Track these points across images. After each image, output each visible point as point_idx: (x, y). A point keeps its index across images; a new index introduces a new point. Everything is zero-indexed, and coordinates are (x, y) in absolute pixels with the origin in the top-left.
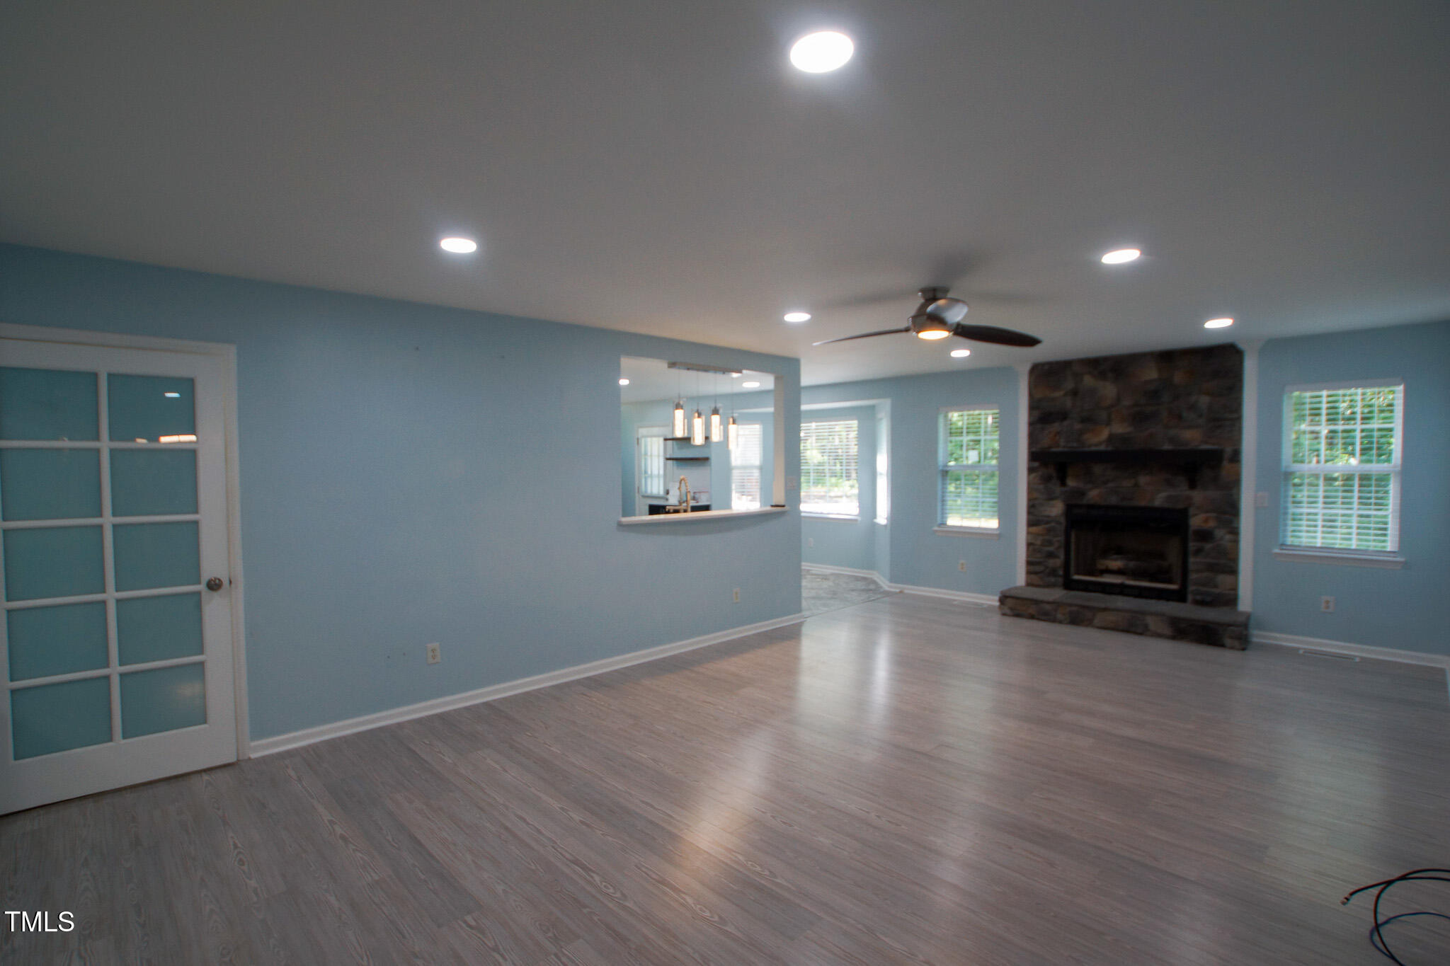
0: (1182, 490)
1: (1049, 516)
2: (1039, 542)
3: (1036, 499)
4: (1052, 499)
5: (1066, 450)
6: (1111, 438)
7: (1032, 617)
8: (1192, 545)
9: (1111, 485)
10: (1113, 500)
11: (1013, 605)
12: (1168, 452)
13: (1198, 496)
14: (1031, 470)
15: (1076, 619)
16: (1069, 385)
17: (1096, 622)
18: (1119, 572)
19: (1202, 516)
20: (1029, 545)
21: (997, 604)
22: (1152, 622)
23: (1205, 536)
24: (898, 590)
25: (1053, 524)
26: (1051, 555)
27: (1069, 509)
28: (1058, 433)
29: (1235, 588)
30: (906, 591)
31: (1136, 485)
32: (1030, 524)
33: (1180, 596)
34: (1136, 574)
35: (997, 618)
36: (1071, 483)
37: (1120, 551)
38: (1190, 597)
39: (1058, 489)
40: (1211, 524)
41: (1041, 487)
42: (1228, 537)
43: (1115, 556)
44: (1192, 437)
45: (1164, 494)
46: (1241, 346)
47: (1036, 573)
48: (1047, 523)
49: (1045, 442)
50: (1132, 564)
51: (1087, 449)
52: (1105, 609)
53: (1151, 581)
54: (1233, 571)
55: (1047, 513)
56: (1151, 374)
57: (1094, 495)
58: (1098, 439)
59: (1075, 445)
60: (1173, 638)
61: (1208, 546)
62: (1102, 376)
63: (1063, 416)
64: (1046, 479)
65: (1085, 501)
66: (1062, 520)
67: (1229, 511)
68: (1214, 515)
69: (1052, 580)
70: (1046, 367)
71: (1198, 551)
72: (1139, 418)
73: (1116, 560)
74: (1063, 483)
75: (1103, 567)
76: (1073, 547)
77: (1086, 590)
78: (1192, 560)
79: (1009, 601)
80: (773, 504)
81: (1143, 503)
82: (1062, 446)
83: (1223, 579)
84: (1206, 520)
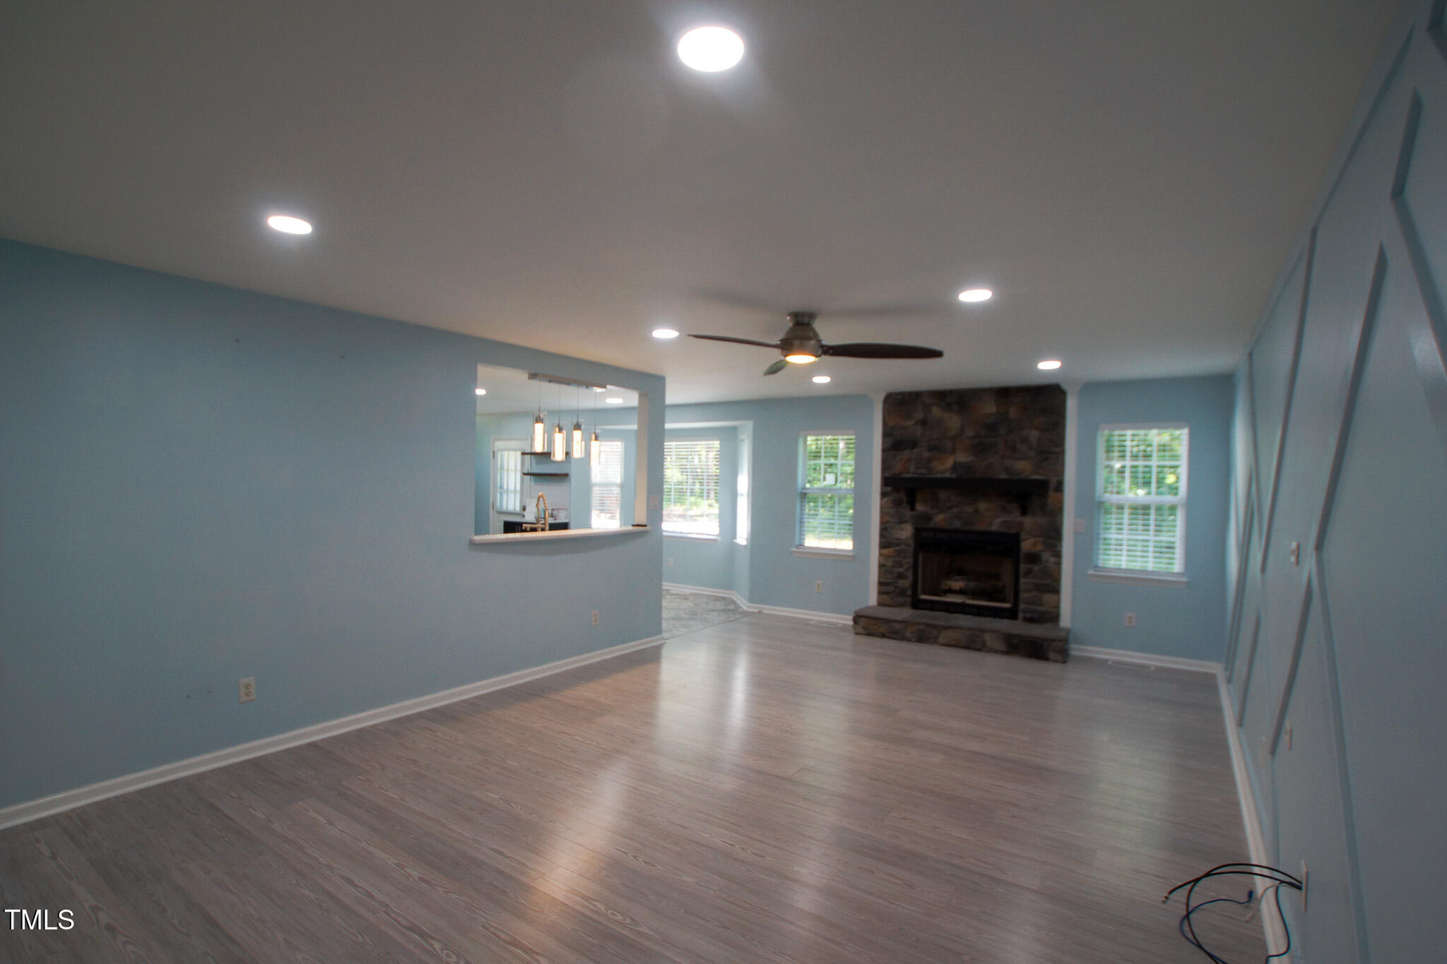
0: (1016, 517)
1: (898, 539)
2: (889, 564)
3: (887, 522)
4: (901, 522)
5: (915, 476)
6: (956, 466)
7: (883, 636)
8: (1023, 567)
9: (955, 510)
10: (957, 524)
11: (867, 625)
12: (1004, 481)
13: (1028, 522)
14: (883, 495)
15: (924, 636)
16: (919, 415)
17: (941, 639)
18: (961, 592)
19: (1032, 540)
20: (881, 566)
21: (851, 623)
22: (988, 638)
23: (1034, 558)
24: (756, 611)
25: (903, 547)
26: (901, 576)
27: (918, 532)
28: (909, 460)
29: (1057, 607)
30: (765, 611)
31: (977, 511)
32: (883, 546)
33: (1012, 614)
34: (974, 594)
35: (850, 638)
36: (920, 507)
37: (960, 572)
38: (1021, 615)
39: (908, 514)
40: (1039, 548)
41: (893, 511)
42: (1052, 560)
43: (958, 577)
44: (1024, 468)
45: (999, 520)
46: (1065, 386)
47: (886, 593)
48: (898, 545)
49: (897, 468)
50: (971, 585)
51: (934, 476)
52: (949, 628)
53: (987, 600)
54: (1056, 590)
55: (898, 536)
56: (990, 408)
57: (940, 519)
58: (944, 467)
59: (924, 471)
60: (1007, 653)
61: (1036, 568)
62: (948, 407)
63: (913, 444)
64: (897, 504)
65: (932, 525)
66: (911, 542)
67: (1053, 535)
68: (1041, 539)
69: (902, 599)
70: (900, 397)
71: (1029, 572)
72: (980, 448)
73: (957, 580)
74: (913, 508)
75: (947, 588)
76: (920, 569)
77: (932, 609)
78: (1022, 580)
79: (862, 621)
80: (635, 524)
81: (982, 528)
82: (912, 472)
83: (1047, 598)
84: (1035, 544)
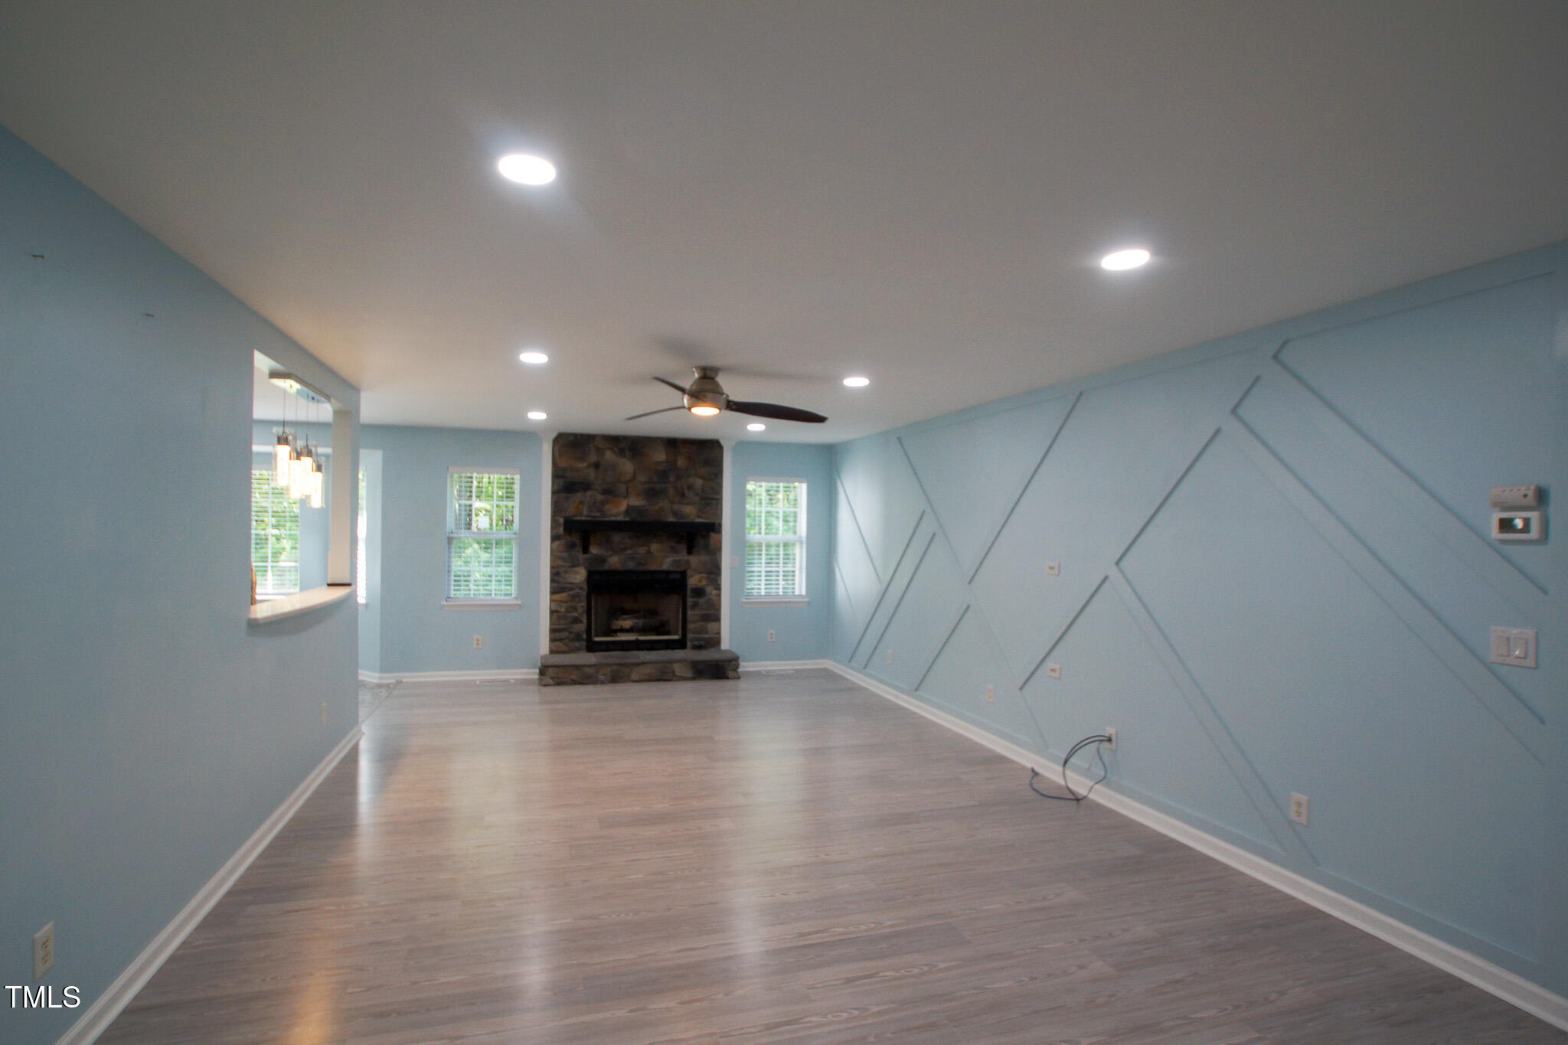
0: (683, 556)
1: (572, 583)
2: (563, 610)
3: (559, 566)
4: (574, 566)
5: (588, 519)
6: (629, 510)
7: (574, 682)
8: (690, 601)
9: (629, 552)
10: (631, 565)
11: (553, 675)
12: (671, 522)
13: (694, 560)
14: (554, 538)
15: (617, 677)
16: (593, 457)
17: (634, 677)
18: (631, 630)
19: (698, 576)
20: (552, 612)
21: (537, 676)
22: (677, 667)
23: (699, 592)
24: (394, 681)
25: (577, 591)
26: (576, 621)
27: (591, 575)
28: (581, 503)
29: (719, 633)
30: (404, 680)
31: (649, 552)
32: (553, 592)
33: (681, 644)
34: (643, 631)
35: (536, 688)
36: (594, 550)
37: (625, 612)
38: (689, 644)
39: (581, 557)
40: (704, 582)
41: (565, 554)
42: (715, 592)
43: (626, 616)
44: (690, 512)
45: (669, 560)
46: (723, 442)
47: (561, 640)
48: (572, 589)
49: (571, 510)
50: (640, 622)
51: (607, 519)
52: (638, 665)
53: (658, 634)
54: (717, 619)
55: (571, 580)
56: (660, 456)
57: (614, 561)
58: (618, 510)
59: (598, 514)
60: (694, 679)
61: (701, 601)
62: (621, 452)
63: (586, 486)
64: (571, 547)
65: (606, 567)
66: (585, 587)
67: (714, 572)
68: (705, 575)
69: (577, 644)
70: (571, 438)
71: (695, 605)
72: (652, 494)
73: (625, 620)
74: (585, 550)
75: (618, 627)
76: (593, 611)
77: (608, 650)
78: (690, 613)
79: (551, 671)
80: (329, 582)
81: (653, 567)
82: (585, 515)
83: (711, 626)
84: (700, 581)
